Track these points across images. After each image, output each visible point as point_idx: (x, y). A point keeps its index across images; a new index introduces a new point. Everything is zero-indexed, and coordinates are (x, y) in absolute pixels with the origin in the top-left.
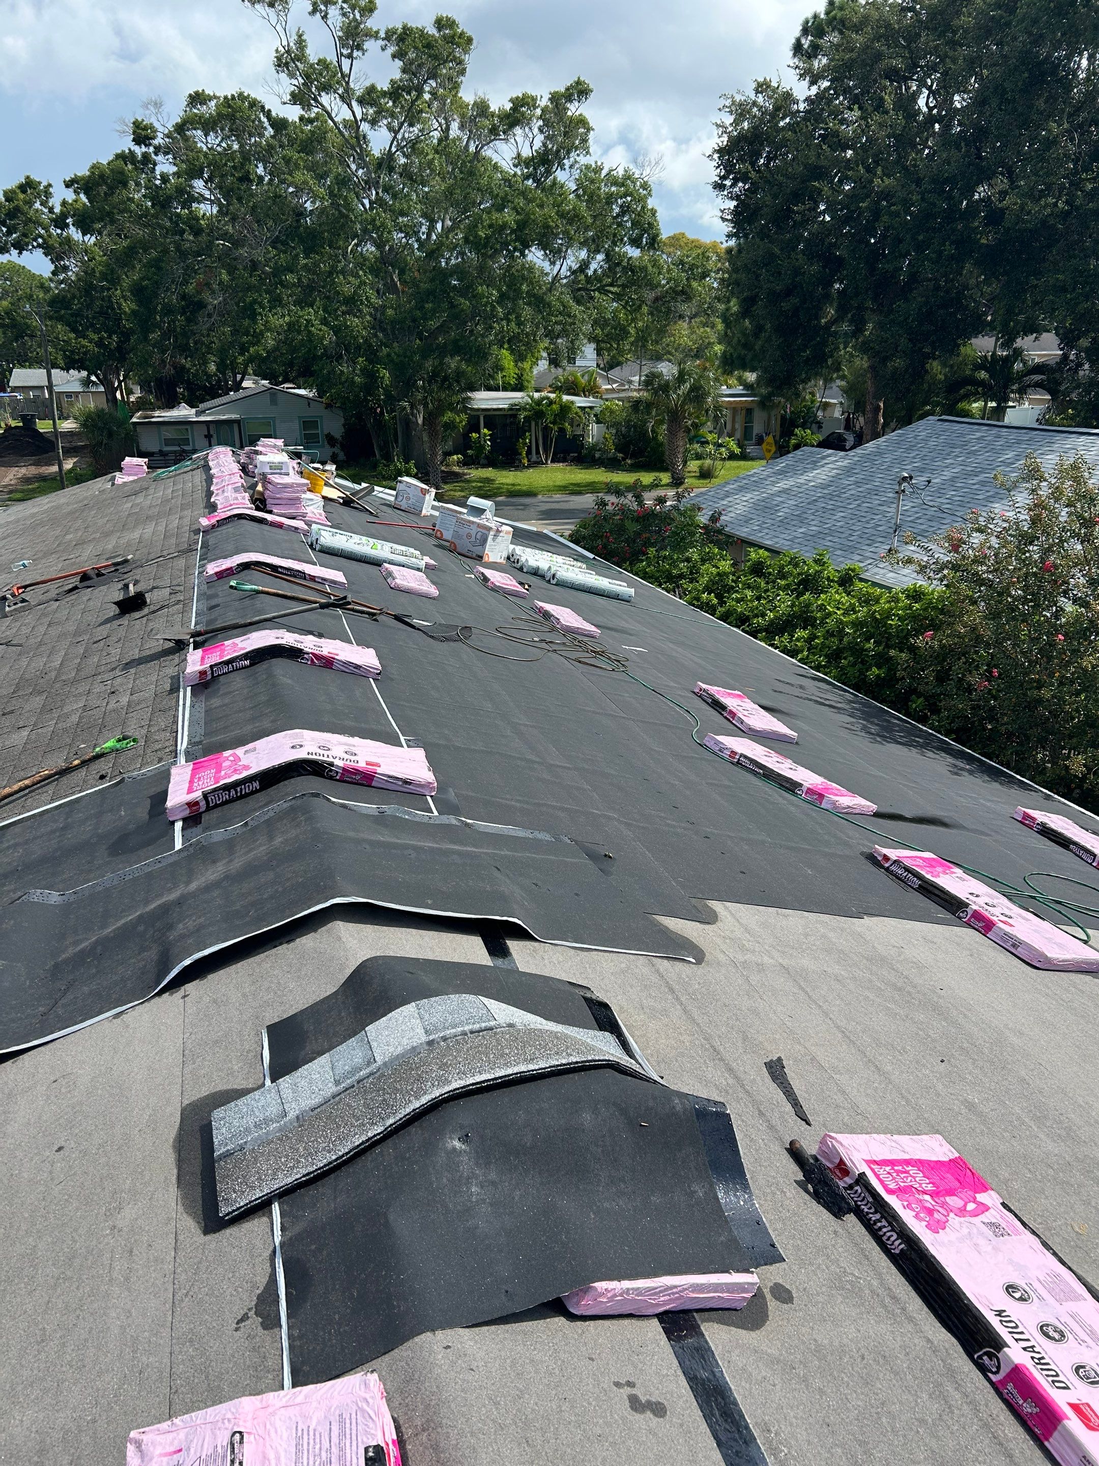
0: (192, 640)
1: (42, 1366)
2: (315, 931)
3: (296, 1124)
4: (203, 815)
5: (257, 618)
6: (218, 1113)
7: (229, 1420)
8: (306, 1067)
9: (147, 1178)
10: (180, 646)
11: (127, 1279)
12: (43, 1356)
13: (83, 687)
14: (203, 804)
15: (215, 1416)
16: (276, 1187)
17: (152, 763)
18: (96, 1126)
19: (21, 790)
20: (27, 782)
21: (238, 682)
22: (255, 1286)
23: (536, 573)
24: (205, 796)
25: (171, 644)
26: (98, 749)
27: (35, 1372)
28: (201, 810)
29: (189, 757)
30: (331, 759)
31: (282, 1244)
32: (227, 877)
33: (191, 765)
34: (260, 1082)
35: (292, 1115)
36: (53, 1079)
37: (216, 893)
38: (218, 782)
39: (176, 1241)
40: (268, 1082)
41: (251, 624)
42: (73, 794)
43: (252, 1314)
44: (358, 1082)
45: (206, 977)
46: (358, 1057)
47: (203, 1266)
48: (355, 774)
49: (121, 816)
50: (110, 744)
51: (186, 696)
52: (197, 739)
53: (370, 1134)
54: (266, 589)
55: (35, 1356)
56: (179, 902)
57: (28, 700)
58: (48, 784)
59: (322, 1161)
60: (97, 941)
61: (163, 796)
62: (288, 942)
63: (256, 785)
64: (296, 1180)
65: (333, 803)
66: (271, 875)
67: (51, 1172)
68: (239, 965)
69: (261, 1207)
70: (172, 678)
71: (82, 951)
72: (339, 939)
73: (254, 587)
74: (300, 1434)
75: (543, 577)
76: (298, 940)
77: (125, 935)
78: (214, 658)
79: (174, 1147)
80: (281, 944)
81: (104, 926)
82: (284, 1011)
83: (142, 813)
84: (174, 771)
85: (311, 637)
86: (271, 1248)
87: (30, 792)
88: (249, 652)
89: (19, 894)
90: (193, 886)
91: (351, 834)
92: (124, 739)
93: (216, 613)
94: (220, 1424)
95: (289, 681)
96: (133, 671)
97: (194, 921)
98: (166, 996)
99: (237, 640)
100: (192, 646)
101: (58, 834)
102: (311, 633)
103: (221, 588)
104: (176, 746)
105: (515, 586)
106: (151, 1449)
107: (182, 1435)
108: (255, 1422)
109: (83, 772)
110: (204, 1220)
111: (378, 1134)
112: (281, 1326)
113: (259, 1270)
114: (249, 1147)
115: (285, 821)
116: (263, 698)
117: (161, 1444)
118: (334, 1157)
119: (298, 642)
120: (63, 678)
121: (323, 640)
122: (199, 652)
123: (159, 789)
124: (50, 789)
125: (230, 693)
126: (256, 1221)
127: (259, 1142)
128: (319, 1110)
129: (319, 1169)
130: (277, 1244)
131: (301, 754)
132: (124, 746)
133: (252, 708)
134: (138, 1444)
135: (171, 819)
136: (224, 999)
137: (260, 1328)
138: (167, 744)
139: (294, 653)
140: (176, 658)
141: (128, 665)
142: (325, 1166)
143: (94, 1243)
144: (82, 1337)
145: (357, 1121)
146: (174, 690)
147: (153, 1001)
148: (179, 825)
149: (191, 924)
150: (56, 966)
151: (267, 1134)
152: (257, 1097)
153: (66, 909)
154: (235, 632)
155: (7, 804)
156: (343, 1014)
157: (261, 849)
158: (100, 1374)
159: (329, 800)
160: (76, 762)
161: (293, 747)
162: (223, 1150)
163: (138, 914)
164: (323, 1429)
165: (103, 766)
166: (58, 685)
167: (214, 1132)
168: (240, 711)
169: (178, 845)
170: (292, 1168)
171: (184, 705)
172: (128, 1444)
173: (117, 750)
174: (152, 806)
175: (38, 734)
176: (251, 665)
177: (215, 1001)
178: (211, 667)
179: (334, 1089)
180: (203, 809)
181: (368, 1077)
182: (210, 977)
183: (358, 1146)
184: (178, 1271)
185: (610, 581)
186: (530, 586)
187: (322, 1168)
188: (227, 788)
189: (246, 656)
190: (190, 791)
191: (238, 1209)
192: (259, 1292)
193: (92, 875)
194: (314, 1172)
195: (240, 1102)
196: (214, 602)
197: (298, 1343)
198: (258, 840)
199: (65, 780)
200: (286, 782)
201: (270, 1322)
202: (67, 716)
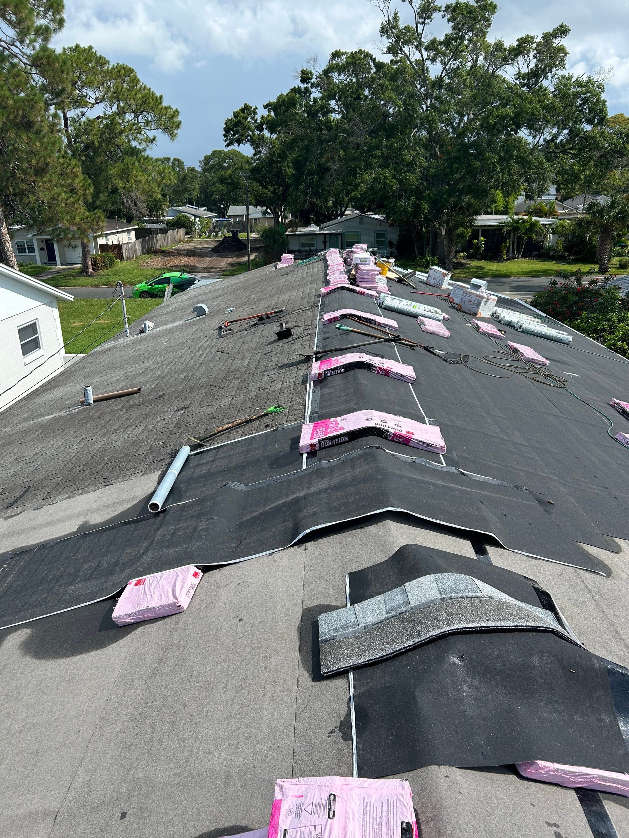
0: (314, 356)
1: (230, 732)
2: (376, 524)
3: (364, 631)
4: (318, 452)
5: (349, 346)
6: (322, 617)
7: (328, 786)
8: (370, 600)
9: (284, 644)
10: (308, 359)
11: (273, 696)
12: (230, 726)
13: (258, 378)
14: (318, 446)
15: (321, 782)
16: (352, 664)
17: (291, 421)
18: (259, 611)
19: (227, 429)
20: (230, 425)
21: (338, 381)
22: (339, 716)
23: (509, 324)
24: (320, 441)
25: (304, 358)
26: (265, 411)
27: (226, 734)
28: (317, 449)
29: (311, 420)
30: (387, 428)
31: (354, 696)
32: (330, 488)
33: (312, 425)
34: (344, 604)
35: (361, 625)
36: (238, 582)
37: (324, 495)
38: (327, 435)
39: (298, 682)
40: (348, 604)
41: (346, 349)
42: (252, 434)
43: (337, 730)
44: (400, 614)
45: (317, 540)
46: (400, 600)
47: (312, 698)
48: (400, 438)
49: (276, 448)
50: (271, 409)
51: (310, 386)
52: (316, 410)
53: (406, 645)
54: (355, 330)
55: (226, 726)
56: (305, 498)
57: (231, 382)
58: (240, 427)
59: (378, 654)
60: (262, 512)
61: (298, 439)
62: (361, 528)
63: (346, 438)
64: (363, 662)
65: (387, 453)
66: (353, 490)
67: (236, 631)
68: (335, 536)
69: (343, 673)
70: (303, 376)
71: (255, 517)
72: (389, 530)
73: (348, 328)
74: (365, 804)
75: (513, 327)
76: (366, 528)
77: (277, 511)
78: (326, 367)
79: (298, 631)
80: (357, 528)
81: (265, 505)
82: (358, 566)
83: (287, 447)
84: (304, 427)
85: (378, 358)
86: (348, 697)
87: (231, 431)
88: (345, 365)
89: (224, 483)
90: (312, 490)
91: (397, 472)
92: (279, 407)
93: (327, 342)
94: (323, 787)
95: (365, 382)
96: (284, 370)
97: (313, 509)
98: (296, 547)
99: (339, 358)
100: (314, 359)
101: (244, 454)
102: (377, 355)
103: (331, 328)
104: (305, 413)
105: (496, 332)
106: (288, 791)
107: (303, 788)
108: (342, 791)
109: (257, 423)
110: (313, 673)
111: (411, 646)
112: (352, 741)
113: (341, 708)
114: (338, 638)
115: (361, 460)
116: (351, 390)
117: (292, 790)
118: (385, 654)
119: (371, 360)
120: (249, 372)
121: (384, 360)
122: (318, 363)
123: (295, 436)
124: (241, 430)
125: (334, 386)
126: (340, 680)
127: (343, 637)
128: (377, 625)
129: (376, 659)
130: (351, 695)
131: (371, 424)
132: (278, 411)
133: (345, 396)
134: (281, 787)
135: (301, 452)
136: (326, 554)
137: (341, 739)
138: (300, 411)
139: (368, 366)
140: (306, 365)
141: (281, 367)
142: (380, 657)
143: (257, 673)
144: (250, 721)
145: (398, 636)
146: (305, 382)
147: (289, 549)
148: (305, 456)
149: (310, 510)
150: (241, 523)
151: (348, 633)
152: (343, 612)
153: (247, 493)
154: (337, 353)
155: (220, 435)
156: (391, 574)
157: (348, 475)
158: (258, 743)
159: (385, 451)
160: (255, 417)
161: (367, 420)
162: (324, 637)
163: (283, 501)
164: (379, 805)
165: (267, 420)
166: (246, 376)
167: (320, 627)
168: (339, 397)
169: (304, 467)
170: (361, 655)
171: (309, 391)
172: (276, 786)
173: (275, 413)
174: (292, 444)
175: (236, 400)
176: (345, 372)
177: (321, 554)
178: (325, 371)
179: (386, 616)
180: (318, 448)
181: (405, 612)
182: (319, 540)
183: (399, 650)
184: (299, 697)
185: (557, 331)
186: (505, 332)
187: (378, 658)
188: (331, 438)
189: (343, 367)
190: (312, 438)
191: (331, 671)
192: (341, 719)
193: (260, 478)
194: (373, 660)
195: (334, 613)
196: (327, 335)
197: (361, 752)
198: (346, 469)
199: (248, 426)
200: (362, 439)
201: (347, 737)
202: (251, 392)
